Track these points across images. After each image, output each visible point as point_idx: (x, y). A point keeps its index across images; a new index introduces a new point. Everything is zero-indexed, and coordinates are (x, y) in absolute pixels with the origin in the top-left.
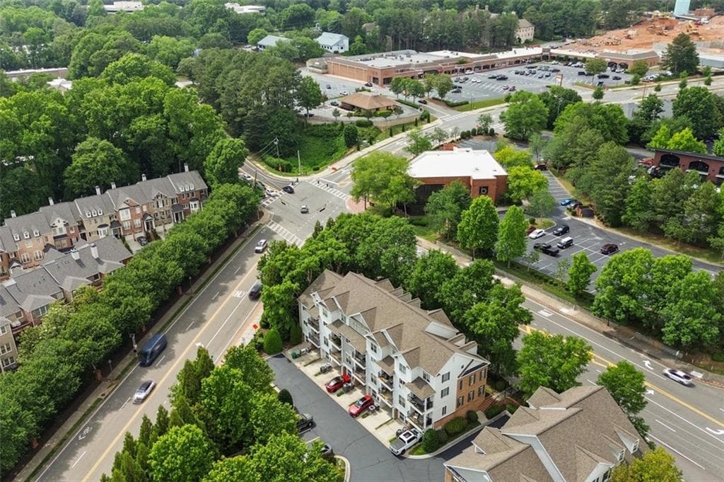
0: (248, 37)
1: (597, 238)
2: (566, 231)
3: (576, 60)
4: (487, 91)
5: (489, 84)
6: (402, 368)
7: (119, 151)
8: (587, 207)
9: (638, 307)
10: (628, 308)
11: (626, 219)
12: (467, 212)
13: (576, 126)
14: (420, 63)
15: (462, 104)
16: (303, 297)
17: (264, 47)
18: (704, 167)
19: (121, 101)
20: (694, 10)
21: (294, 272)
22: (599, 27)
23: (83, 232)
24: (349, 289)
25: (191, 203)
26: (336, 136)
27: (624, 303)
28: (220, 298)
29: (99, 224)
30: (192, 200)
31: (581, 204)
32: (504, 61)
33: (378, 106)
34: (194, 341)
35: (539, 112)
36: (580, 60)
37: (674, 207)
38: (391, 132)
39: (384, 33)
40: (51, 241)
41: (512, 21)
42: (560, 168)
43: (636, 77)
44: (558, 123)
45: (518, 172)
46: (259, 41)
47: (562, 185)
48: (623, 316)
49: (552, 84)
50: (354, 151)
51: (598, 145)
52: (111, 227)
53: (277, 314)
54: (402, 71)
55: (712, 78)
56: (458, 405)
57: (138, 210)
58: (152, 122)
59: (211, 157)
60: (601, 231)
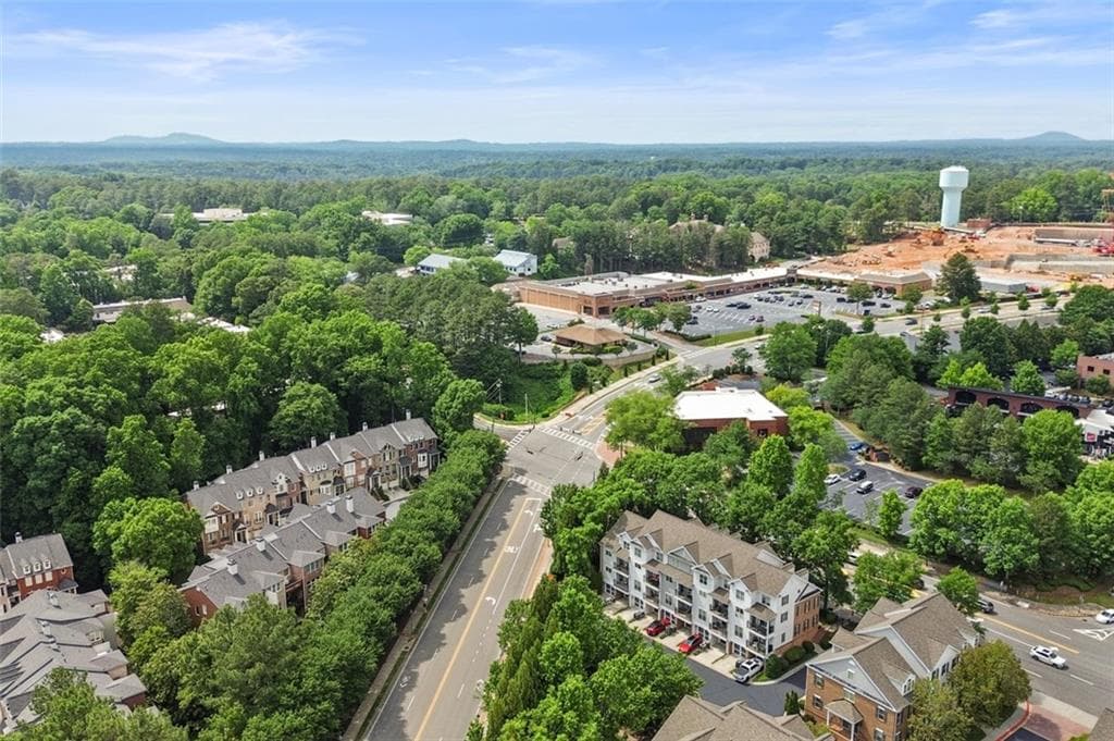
0: (405, 256)
1: (898, 482)
2: (862, 476)
3: (830, 284)
4: (728, 322)
5: (729, 313)
6: (740, 595)
7: (333, 396)
8: (880, 450)
9: (958, 539)
10: (947, 541)
11: (927, 460)
12: (758, 452)
13: (858, 361)
14: (639, 288)
15: (703, 338)
16: (605, 540)
17: (428, 269)
18: (1004, 405)
19: (332, 340)
20: (966, 221)
21: (595, 514)
22: (851, 241)
23: (304, 489)
24: (661, 527)
25: (419, 455)
26: (559, 377)
27: (943, 536)
28: (491, 554)
29: (322, 480)
30: (421, 452)
31: (873, 448)
32: (740, 285)
33: (604, 341)
34: (482, 595)
35: (806, 346)
36: (835, 284)
37: (978, 444)
38: (626, 371)
39: (581, 251)
40: (273, 500)
41: (743, 235)
42: (842, 410)
43: (909, 304)
44: (832, 358)
45: (801, 413)
46: (419, 261)
47: (847, 430)
48: (943, 550)
49: (808, 313)
50: (586, 394)
51: (886, 381)
52: (334, 484)
53: (580, 558)
54: (619, 298)
55: (999, 305)
56: (795, 634)
57: (363, 463)
58: (369, 363)
59: (443, 399)
60: (901, 475)
